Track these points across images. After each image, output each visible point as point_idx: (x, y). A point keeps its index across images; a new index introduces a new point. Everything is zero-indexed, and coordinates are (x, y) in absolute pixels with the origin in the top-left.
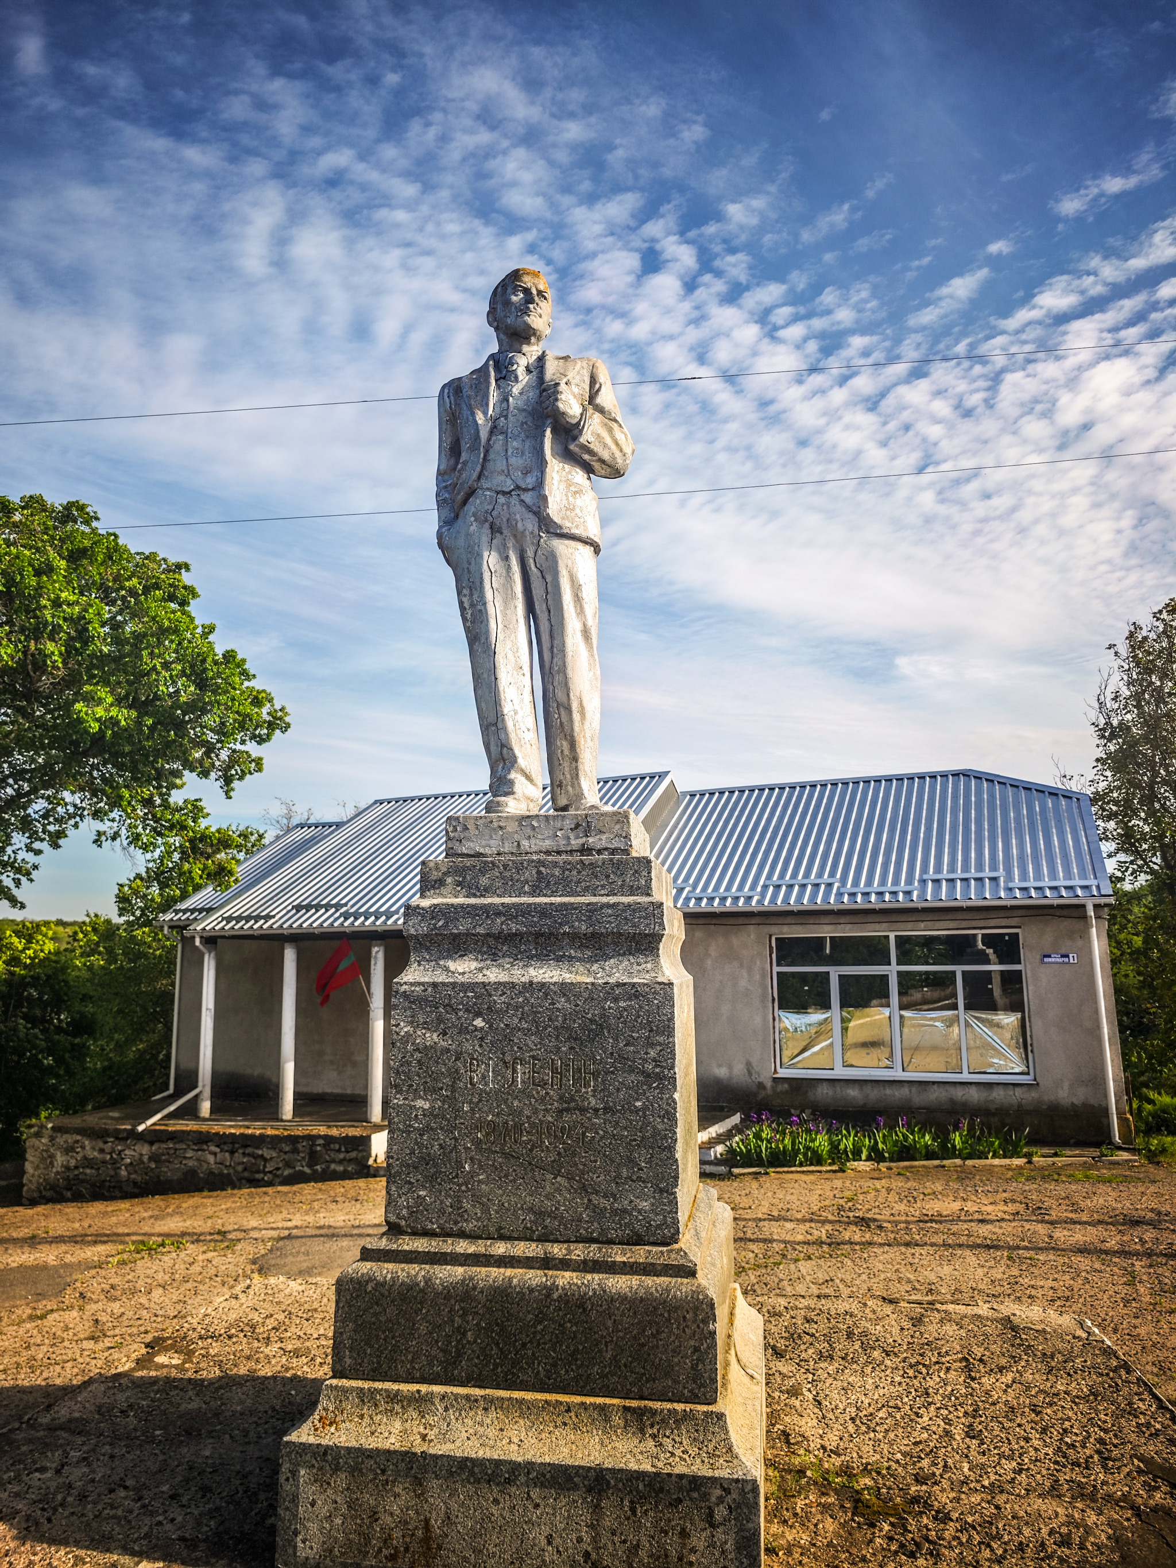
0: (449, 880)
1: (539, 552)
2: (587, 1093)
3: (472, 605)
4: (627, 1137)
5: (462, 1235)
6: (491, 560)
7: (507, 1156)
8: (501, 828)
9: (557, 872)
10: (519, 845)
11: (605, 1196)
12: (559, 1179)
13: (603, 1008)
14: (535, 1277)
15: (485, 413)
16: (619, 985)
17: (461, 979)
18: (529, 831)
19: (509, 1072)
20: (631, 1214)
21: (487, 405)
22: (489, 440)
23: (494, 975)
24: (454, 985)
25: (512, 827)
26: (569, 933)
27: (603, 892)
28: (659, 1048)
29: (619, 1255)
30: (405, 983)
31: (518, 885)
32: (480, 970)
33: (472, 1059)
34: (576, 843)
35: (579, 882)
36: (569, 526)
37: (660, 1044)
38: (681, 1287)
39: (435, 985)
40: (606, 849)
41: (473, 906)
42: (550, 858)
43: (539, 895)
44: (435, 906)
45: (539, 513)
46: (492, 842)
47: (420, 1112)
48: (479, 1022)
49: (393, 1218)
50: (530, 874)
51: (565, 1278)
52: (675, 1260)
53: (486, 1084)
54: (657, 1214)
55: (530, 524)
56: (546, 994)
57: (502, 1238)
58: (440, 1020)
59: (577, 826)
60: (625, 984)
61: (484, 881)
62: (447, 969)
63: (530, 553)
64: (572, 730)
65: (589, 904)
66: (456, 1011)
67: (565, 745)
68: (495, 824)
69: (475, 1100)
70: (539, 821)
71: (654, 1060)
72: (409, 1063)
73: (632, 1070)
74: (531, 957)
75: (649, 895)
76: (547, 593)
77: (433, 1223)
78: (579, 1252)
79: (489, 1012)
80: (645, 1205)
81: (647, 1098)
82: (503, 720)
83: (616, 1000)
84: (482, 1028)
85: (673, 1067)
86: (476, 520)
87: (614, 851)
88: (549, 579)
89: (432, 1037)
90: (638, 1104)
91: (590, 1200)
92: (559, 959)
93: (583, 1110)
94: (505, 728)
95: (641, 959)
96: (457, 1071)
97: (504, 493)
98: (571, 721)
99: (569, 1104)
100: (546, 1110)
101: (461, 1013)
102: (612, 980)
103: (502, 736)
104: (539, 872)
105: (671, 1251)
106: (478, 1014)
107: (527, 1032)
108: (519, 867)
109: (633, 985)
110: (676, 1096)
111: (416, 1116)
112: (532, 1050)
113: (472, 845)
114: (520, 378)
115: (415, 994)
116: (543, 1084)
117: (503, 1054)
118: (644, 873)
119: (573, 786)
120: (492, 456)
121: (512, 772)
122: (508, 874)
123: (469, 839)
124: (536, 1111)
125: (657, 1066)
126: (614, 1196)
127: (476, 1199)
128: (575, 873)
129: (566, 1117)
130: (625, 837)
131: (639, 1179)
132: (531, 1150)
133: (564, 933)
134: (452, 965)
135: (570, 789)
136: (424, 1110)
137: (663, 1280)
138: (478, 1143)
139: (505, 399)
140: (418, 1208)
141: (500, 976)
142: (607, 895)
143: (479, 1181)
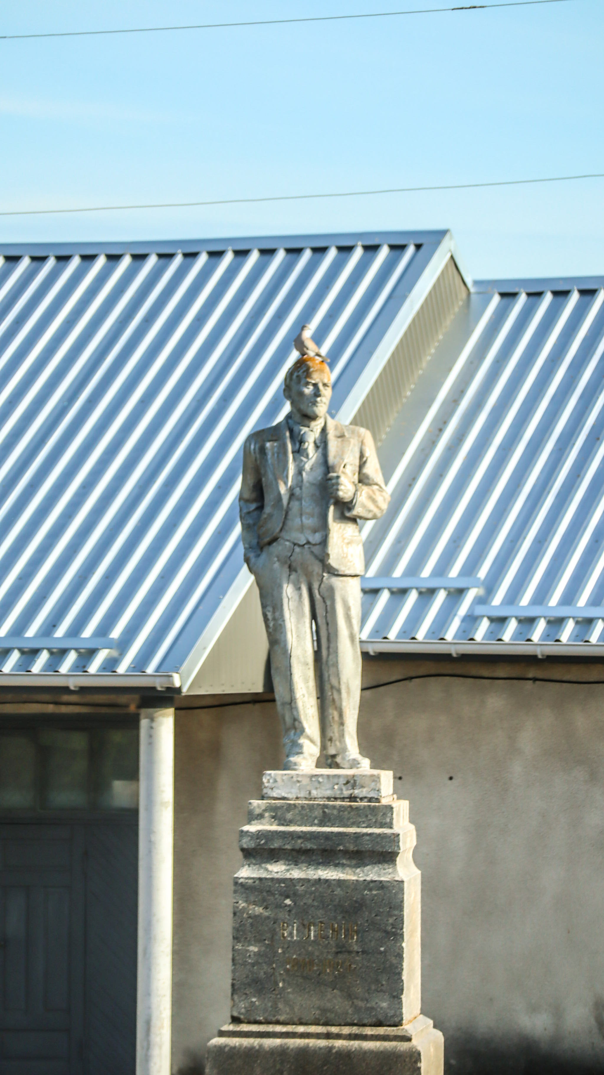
0: (267, 814)
1: (322, 586)
2: (352, 942)
3: (274, 619)
4: (375, 967)
5: (278, 1023)
6: (288, 590)
7: (304, 978)
8: (298, 781)
9: (335, 812)
10: (310, 793)
11: (362, 1000)
12: (335, 991)
13: (363, 895)
14: (322, 1043)
15: (286, 483)
16: (372, 881)
17: (276, 876)
18: (316, 784)
19: (307, 930)
20: (376, 1010)
21: (287, 477)
22: (289, 503)
23: (296, 874)
24: (272, 879)
25: (305, 781)
26: (342, 850)
27: (363, 825)
28: (395, 918)
29: (369, 1031)
30: (242, 878)
31: (311, 820)
32: (288, 870)
33: (284, 923)
34: (346, 793)
35: (349, 819)
36: (343, 569)
37: (395, 915)
38: (403, 1046)
39: (260, 879)
40: (365, 797)
41: (284, 833)
42: (331, 803)
43: (324, 826)
44: (259, 831)
45: (323, 559)
46: (293, 790)
47: (252, 954)
48: (288, 902)
49: (235, 1014)
50: (318, 813)
51: (339, 1043)
52: (400, 1033)
53: (292, 937)
54: (391, 1010)
55: (316, 568)
56: (329, 886)
57: (301, 1024)
58: (264, 900)
59: (348, 782)
60: (376, 881)
61: (289, 816)
62: (267, 870)
63: (316, 586)
64: (341, 704)
65: (355, 833)
66: (274, 895)
67: (336, 714)
68: (295, 779)
69: (286, 946)
70: (323, 778)
71: (392, 924)
72: (244, 925)
73: (379, 930)
74: (319, 864)
75: (391, 828)
76: (327, 612)
77: (260, 1017)
78: (346, 1030)
79: (294, 895)
80: (384, 1005)
81: (387, 946)
82: (295, 703)
83: (370, 890)
84: (290, 905)
85: (402, 929)
86: (279, 560)
87: (370, 800)
88: (328, 603)
89: (259, 910)
90: (382, 949)
91: (353, 1003)
92: (336, 865)
93: (350, 952)
94: (296, 708)
95: (386, 866)
96: (274, 930)
97: (299, 546)
98: (340, 699)
99: (342, 949)
100: (328, 952)
101: (277, 896)
102: (368, 879)
103: (295, 713)
104: (324, 812)
105: (399, 1029)
106: (287, 897)
107: (317, 908)
108: (311, 807)
109: (381, 882)
110: (404, 945)
111: (250, 956)
112: (320, 918)
113: (279, 791)
114: (311, 455)
115: (248, 884)
116: (326, 937)
117: (303, 920)
118: (389, 815)
119: (340, 741)
120: (290, 517)
121: (302, 738)
122: (304, 812)
123: (278, 788)
124: (322, 953)
125: (393, 928)
126: (367, 1000)
127: (287, 1003)
128: (346, 813)
129: (340, 956)
130: (378, 791)
131: (381, 991)
132: (319, 975)
133: (340, 850)
134: (270, 867)
135: (338, 743)
136: (255, 952)
137: (394, 1044)
138: (287, 971)
139: (300, 472)
140: (251, 1008)
141: (301, 875)
142: (366, 827)
143: (288, 993)
